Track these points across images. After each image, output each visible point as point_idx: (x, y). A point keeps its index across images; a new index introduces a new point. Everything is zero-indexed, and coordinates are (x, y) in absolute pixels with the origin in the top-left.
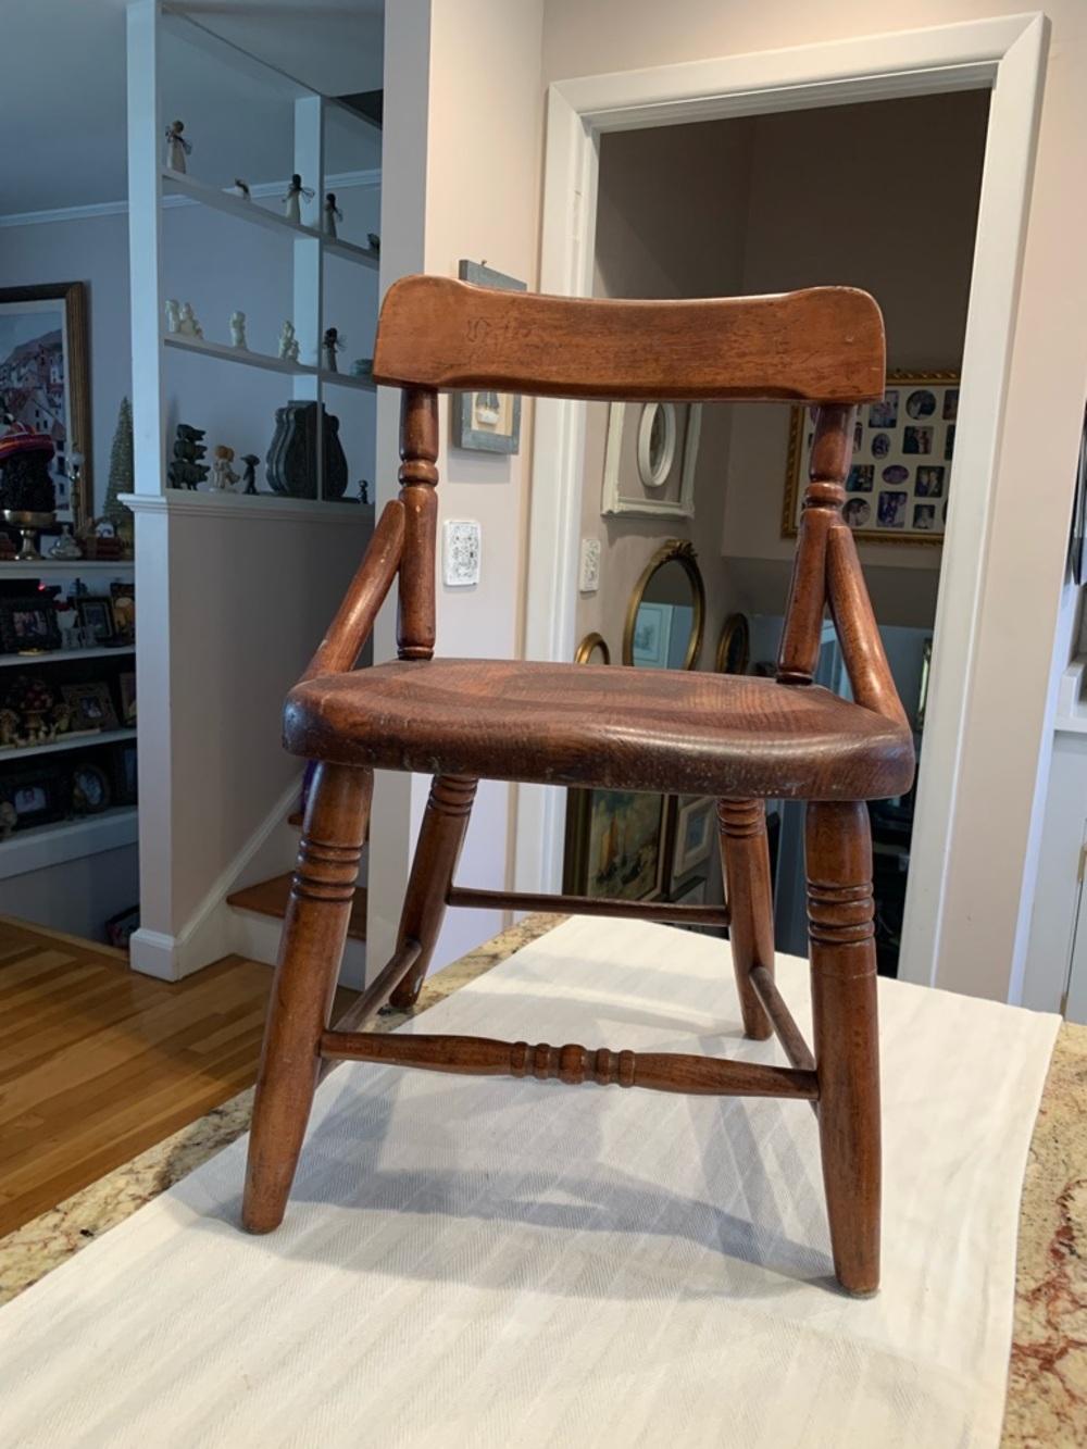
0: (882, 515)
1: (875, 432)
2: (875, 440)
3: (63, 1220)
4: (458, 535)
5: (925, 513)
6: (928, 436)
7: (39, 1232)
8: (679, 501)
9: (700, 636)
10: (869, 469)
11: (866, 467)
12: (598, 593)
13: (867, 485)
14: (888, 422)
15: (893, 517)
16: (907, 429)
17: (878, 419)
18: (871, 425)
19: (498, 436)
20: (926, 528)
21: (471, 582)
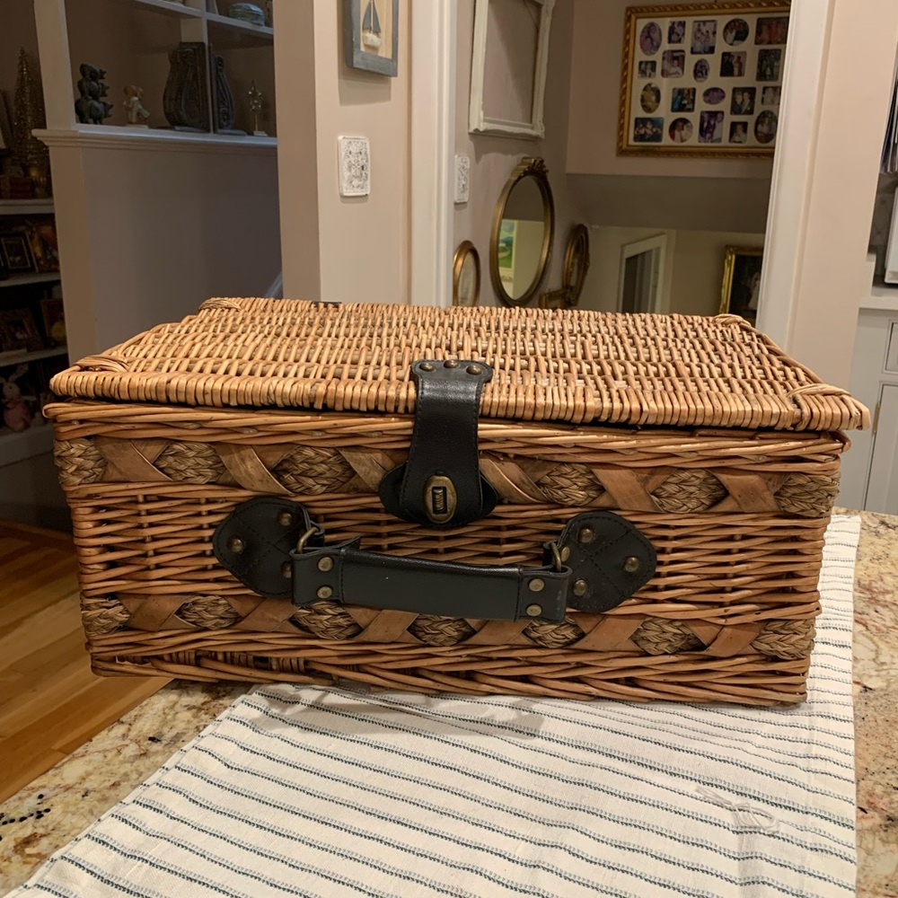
0: (703, 132)
1: (698, 57)
2: (696, 65)
3: (129, 730)
4: (351, 149)
5: (739, 128)
6: (742, 60)
7: (110, 742)
8: (531, 122)
9: (551, 245)
10: (691, 92)
11: (689, 90)
12: (468, 204)
13: (689, 106)
14: (707, 50)
15: (712, 133)
16: (724, 54)
17: (699, 47)
18: (693, 52)
19: (381, 58)
20: (740, 142)
21: (364, 194)
